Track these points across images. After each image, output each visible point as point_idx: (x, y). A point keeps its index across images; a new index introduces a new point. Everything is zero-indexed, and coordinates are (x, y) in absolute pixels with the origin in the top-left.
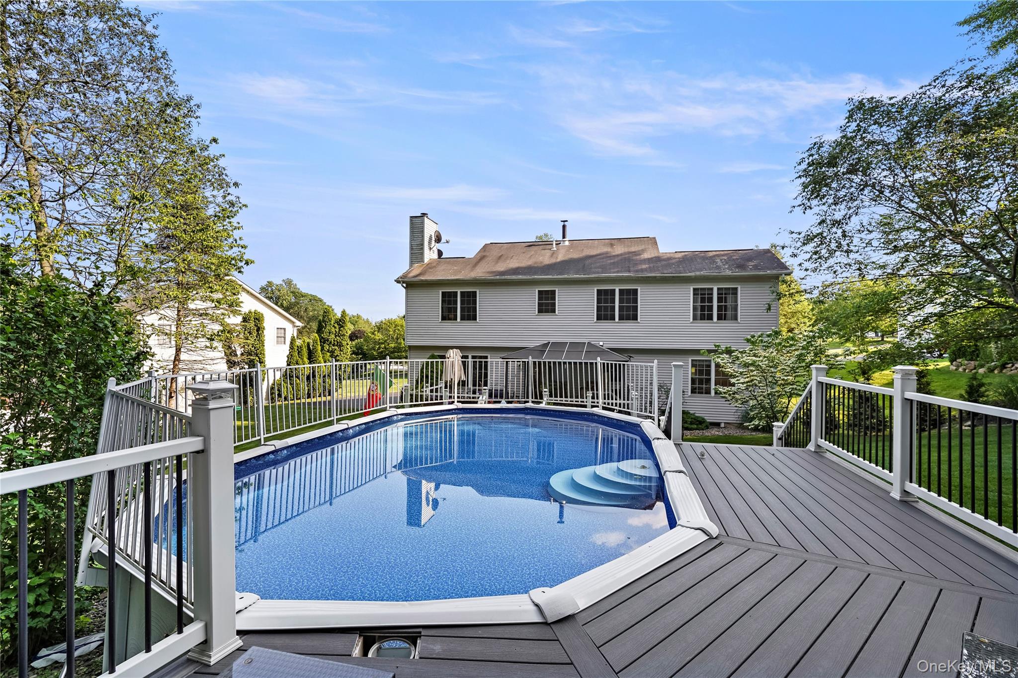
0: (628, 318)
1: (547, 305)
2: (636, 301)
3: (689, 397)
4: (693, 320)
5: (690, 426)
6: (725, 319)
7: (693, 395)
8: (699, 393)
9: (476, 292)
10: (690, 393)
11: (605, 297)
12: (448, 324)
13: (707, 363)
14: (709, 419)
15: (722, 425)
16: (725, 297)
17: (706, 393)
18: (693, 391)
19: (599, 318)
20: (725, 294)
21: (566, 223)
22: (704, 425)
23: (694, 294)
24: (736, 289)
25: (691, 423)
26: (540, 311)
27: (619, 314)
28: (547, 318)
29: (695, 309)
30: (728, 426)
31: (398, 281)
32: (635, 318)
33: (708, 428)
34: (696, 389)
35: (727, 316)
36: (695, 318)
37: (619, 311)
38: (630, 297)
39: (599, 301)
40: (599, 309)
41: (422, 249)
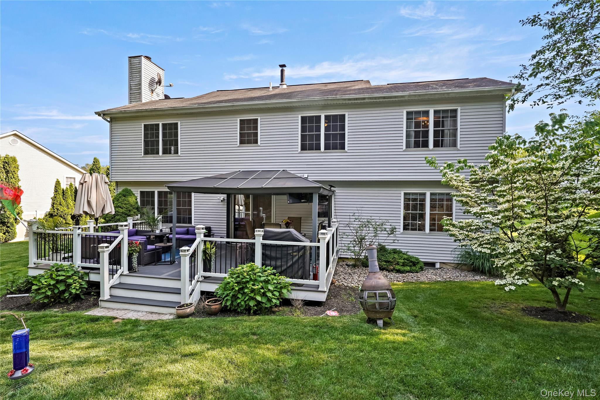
0: (335, 148)
1: (249, 135)
2: (343, 128)
3: (402, 234)
4: (407, 147)
5: (402, 268)
6: (442, 147)
7: (406, 232)
8: (412, 230)
9: (177, 124)
10: (402, 230)
11: (309, 125)
12: (150, 158)
13: (422, 197)
14: (424, 258)
15: (438, 266)
16: (443, 121)
17: (419, 230)
18: (405, 228)
19: (303, 148)
20: (443, 117)
21: (284, 68)
22: (418, 266)
23: (407, 119)
24: (455, 111)
25: (404, 265)
26: (242, 142)
27: (325, 143)
28: (249, 148)
29: (408, 136)
30: (444, 266)
31: (103, 114)
32: (342, 147)
33: (422, 269)
34: (408, 225)
35: (445, 142)
36: (408, 146)
37: (325, 140)
38: (337, 124)
39: (303, 129)
40: (303, 138)
41: (140, 89)
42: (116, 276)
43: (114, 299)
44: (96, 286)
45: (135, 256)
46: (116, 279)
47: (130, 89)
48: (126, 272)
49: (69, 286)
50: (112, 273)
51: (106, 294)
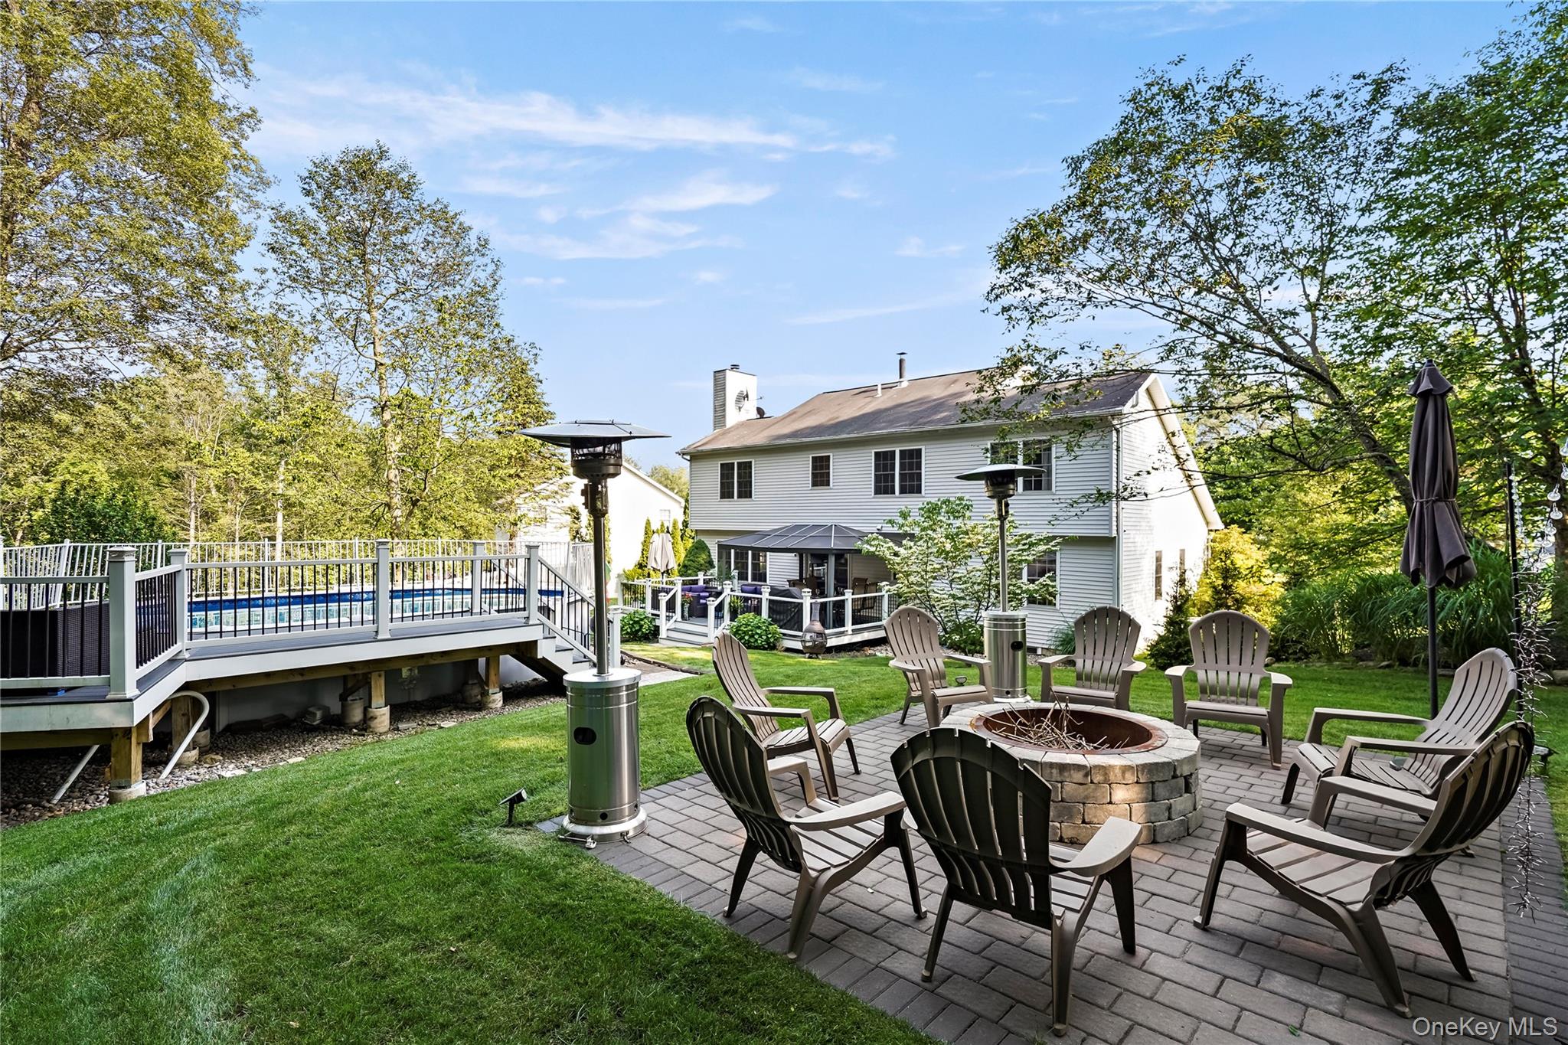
0: (910, 491)
1: (821, 476)
2: (920, 466)
6: (1035, 489)
9: (751, 462)
11: (883, 461)
12: (726, 503)
19: (878, 491)
21: (904, 356)
24: (1049, 442)
26: (814, 484)
27: (900, 486)
28: (821, 491)
31: (683, 454)
32: (919, 490)
37: (900, 481)
38: (912, 459)
39: (877, 468)
40: (877, 478)
41: (724, 410)
42: (672, 621)
43: (668, 638)
44: (657, 628)
45: (687, 606)
46: (671, 624)
47: (715, 411)
48: (680, 619)
49: (641, 626)
50: (668, 618)
51: (663, 634)
